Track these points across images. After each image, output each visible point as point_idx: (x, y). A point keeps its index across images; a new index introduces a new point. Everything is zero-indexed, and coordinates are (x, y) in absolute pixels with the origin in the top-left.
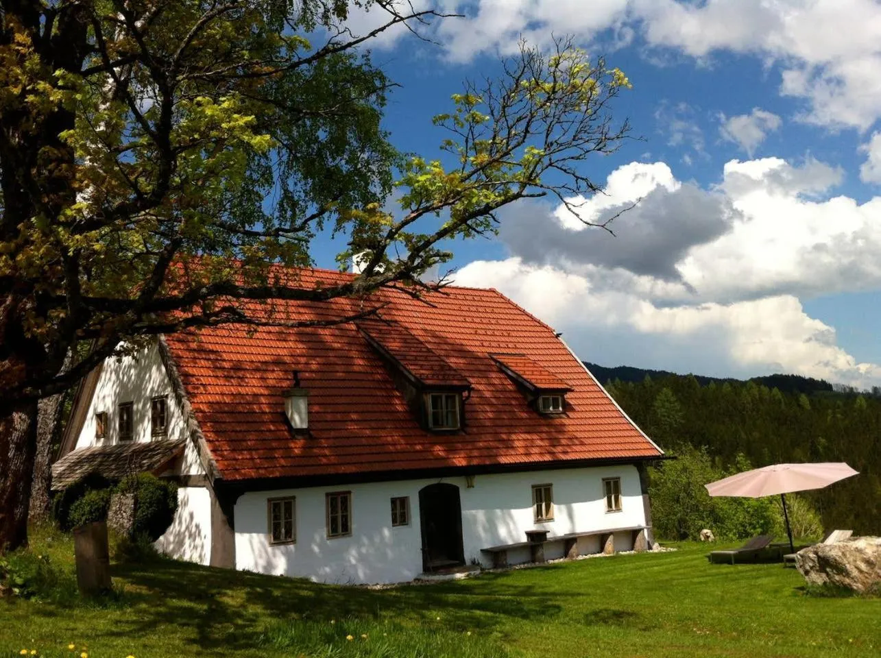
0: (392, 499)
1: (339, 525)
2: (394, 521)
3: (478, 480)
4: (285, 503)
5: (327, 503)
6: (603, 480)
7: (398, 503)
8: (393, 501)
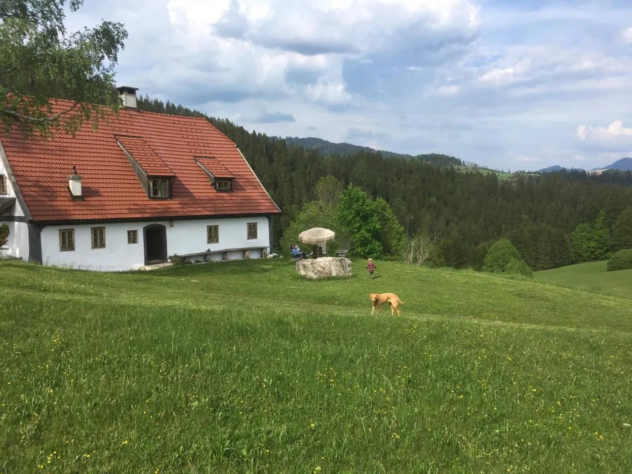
0: (128, 231)
1: (98, 242)
2: (129, 242)
3: (175, 223)
4: (69, 232)
5: (92, 232)
6: (248, 224)
7: (132, 233)
8: (129, 232)
